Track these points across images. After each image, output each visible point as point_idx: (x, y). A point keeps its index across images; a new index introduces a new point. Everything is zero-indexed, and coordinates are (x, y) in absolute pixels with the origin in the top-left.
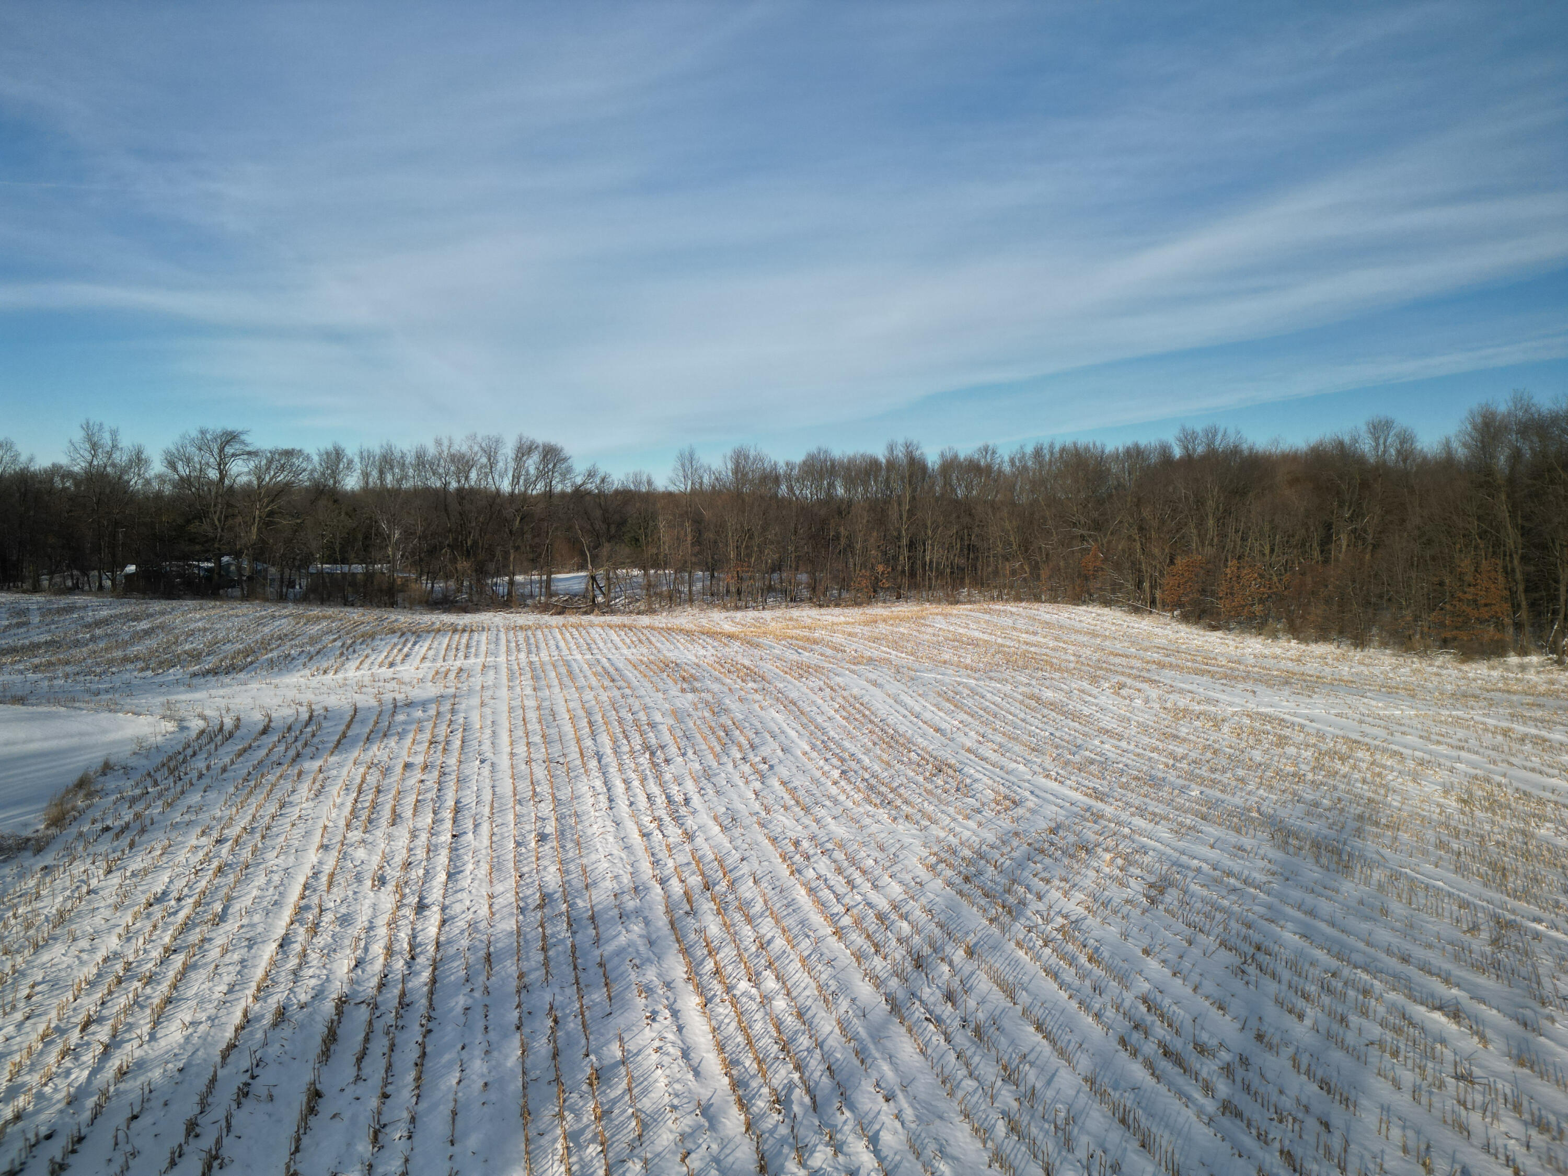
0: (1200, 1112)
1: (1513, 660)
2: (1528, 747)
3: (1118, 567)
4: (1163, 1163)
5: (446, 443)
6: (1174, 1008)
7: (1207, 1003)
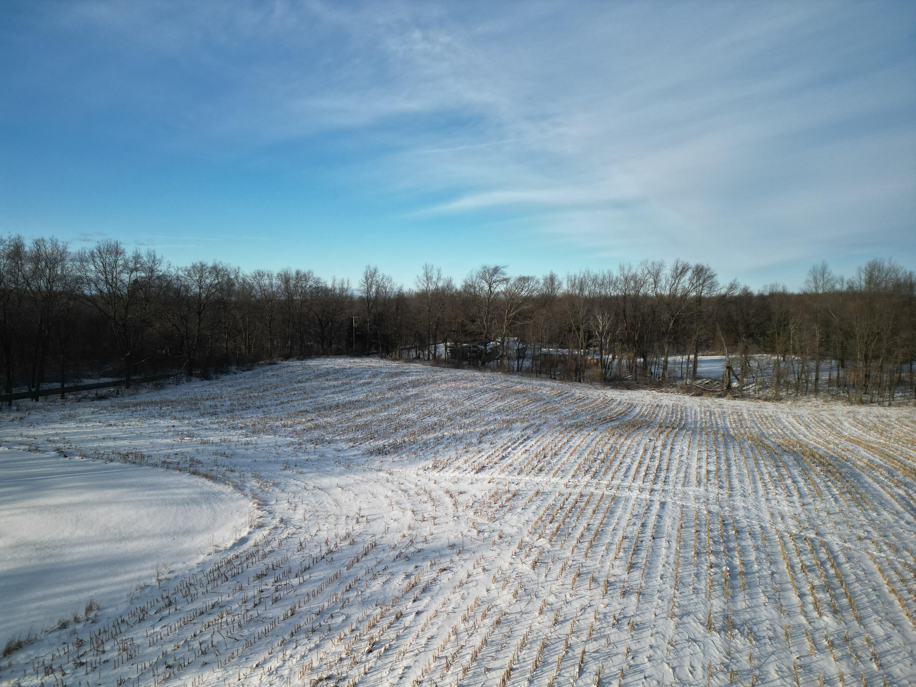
5: (627, 268)
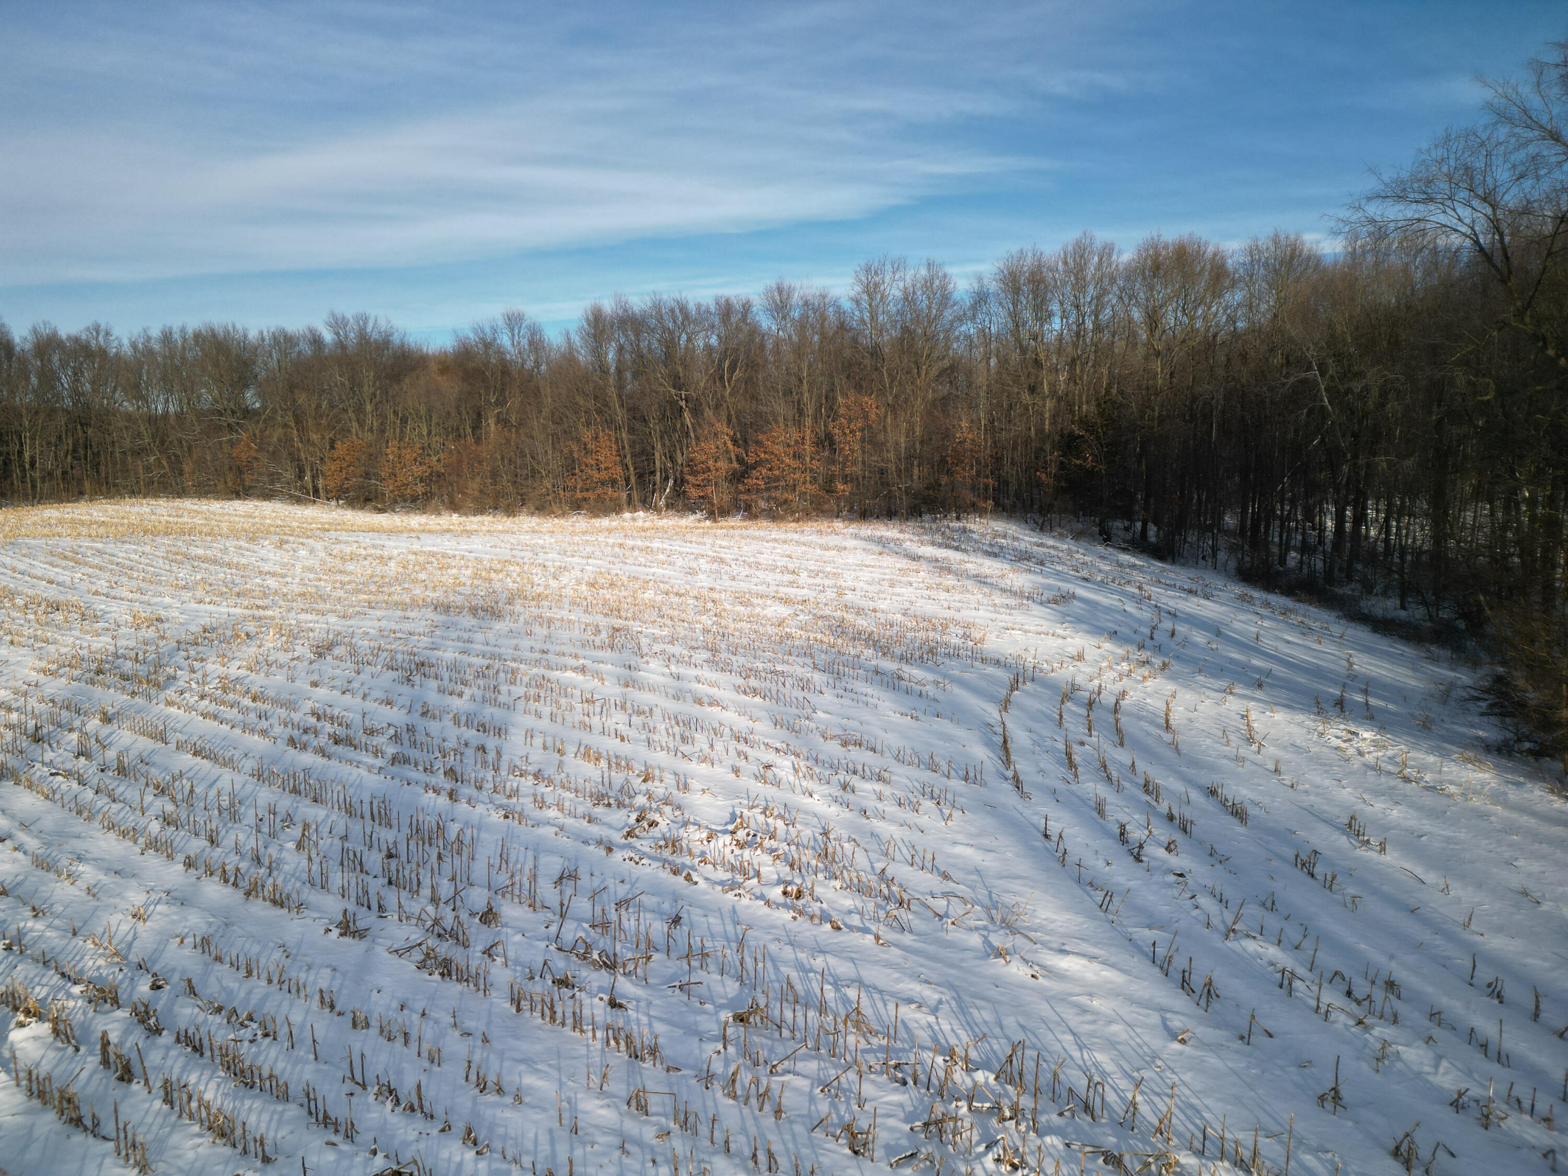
0: (370, 769)
1: (627, 515)
2: (637, 553)
3: (274, 455)
4: (336, 806)
6: (345, 713)
7: (376, 704)
